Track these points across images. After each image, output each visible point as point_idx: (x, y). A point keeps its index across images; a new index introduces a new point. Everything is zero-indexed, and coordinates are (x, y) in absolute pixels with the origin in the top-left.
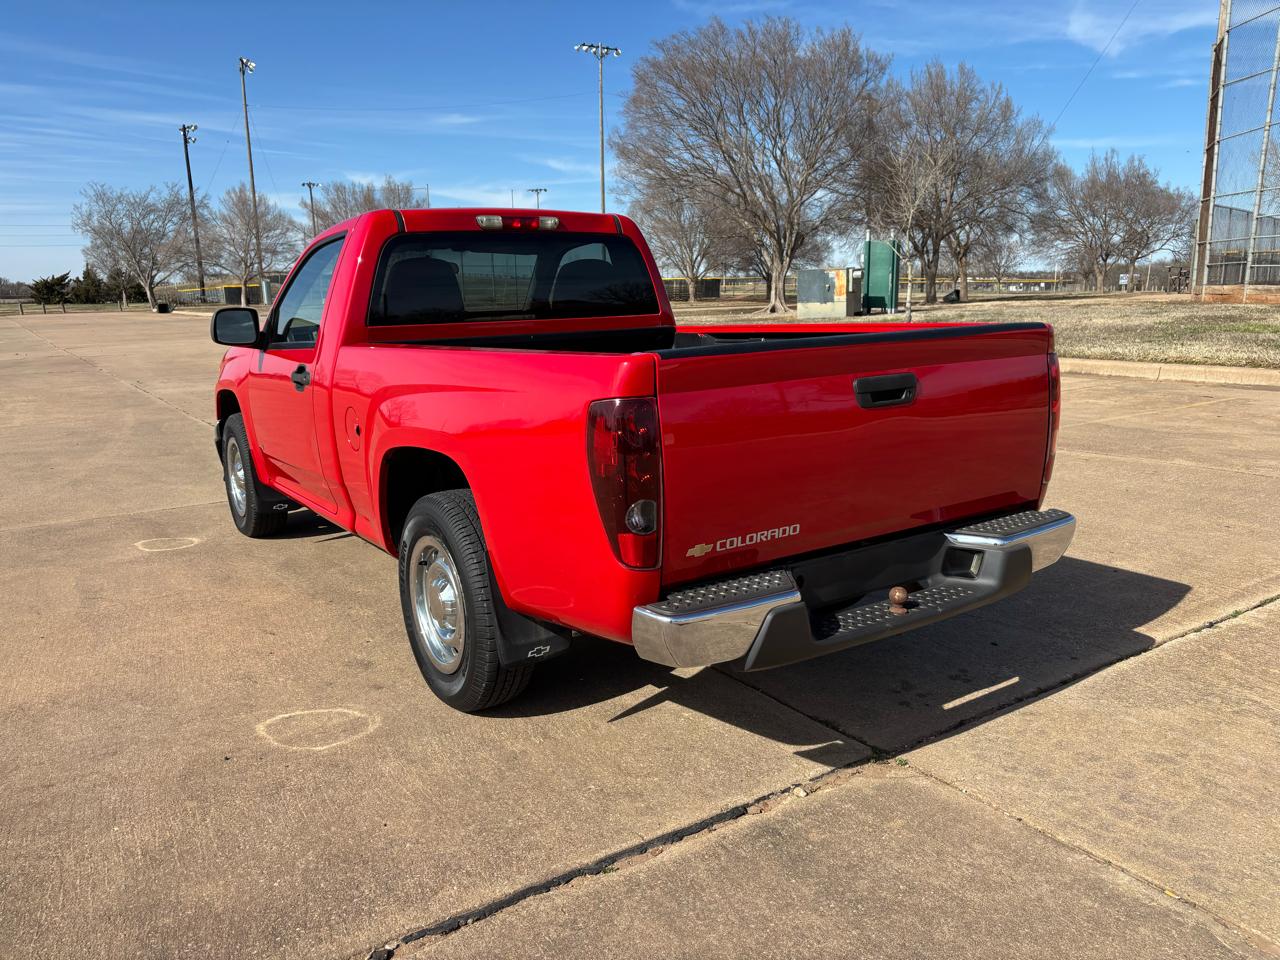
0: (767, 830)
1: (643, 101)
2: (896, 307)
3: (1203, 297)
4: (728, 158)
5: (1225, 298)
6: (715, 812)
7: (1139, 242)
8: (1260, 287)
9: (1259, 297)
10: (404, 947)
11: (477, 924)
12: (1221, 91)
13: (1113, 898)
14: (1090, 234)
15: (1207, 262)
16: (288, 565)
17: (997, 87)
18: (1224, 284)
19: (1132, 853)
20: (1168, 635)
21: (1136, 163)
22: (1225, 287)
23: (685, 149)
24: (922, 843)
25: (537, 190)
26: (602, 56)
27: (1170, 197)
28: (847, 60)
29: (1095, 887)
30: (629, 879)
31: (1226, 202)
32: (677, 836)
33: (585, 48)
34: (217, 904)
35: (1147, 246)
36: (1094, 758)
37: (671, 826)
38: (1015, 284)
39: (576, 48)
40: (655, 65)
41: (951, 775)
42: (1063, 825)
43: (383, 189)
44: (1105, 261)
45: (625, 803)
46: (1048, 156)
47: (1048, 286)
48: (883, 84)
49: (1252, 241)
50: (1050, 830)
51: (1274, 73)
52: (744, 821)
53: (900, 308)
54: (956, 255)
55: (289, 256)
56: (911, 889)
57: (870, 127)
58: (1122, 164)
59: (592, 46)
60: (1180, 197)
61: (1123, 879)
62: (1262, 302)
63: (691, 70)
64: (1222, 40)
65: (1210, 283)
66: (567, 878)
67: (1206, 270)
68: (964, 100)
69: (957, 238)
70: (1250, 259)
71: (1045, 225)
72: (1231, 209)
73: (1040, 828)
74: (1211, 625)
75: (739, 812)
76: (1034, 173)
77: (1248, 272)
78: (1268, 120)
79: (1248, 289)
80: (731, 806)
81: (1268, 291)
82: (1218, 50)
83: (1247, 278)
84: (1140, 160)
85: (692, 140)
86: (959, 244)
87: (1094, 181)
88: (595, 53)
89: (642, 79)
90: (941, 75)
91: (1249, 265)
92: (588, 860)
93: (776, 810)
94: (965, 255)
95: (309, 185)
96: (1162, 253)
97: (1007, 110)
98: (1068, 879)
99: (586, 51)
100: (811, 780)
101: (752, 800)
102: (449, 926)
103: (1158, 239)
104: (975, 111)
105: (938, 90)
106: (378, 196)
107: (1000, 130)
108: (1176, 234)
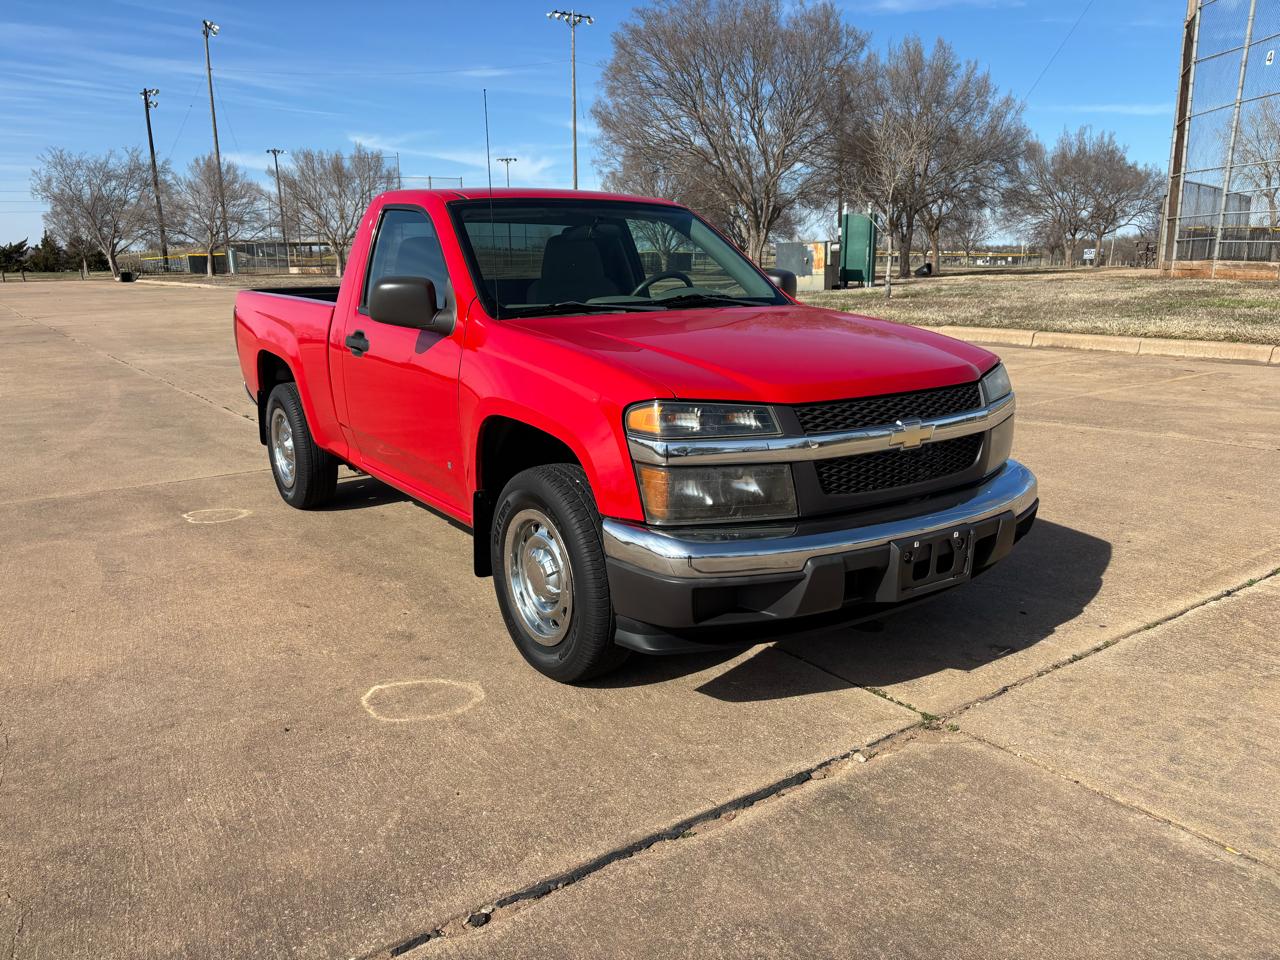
0: (834, 795)
1: (620, 74)
2: (873, 281)
3: (1173, 272)
4: (706, 130)
5: (1193, 274)
6: (781, 778)
7: (1107, 217)
8: (1228, 262)
9: (1227, 273)
10: (499, 911)
11: (568, 888)
12: (1193, 68)
13: (1178, 855)
14: (1059, 209)
15: (1176, 237)
17: (973, 64)
18: (1191, 259)
19: (1190, 813)
20: (1190, 603)
21: (1106, 139)
22: (1195, 262)
23: (669, 122)
24: (987, 805)
25: (508, 160)
26: (575, 23)
27: (1138, 174)
28: (826, 31)
29: (1159, 845)
30: (709, 844)
31: (1189, 178)
32: (748, 801)
33: (557, 15)
34: (306, 872)
35: (1115, 219)
36: (1142, 723)
37: (740, 792)
38: (982, 258)
39: (548, 15)
40: (635, 32)
41: (1003, 740)
42: (1120, 787)
43: (352, 158)
44: (1073, 235)
45: (691, 770)
46: (1020, 134)
47: (1015, 260)
48: (863, 56)
49: (1222, 217)
50: (1108, 791)
51: (1245, 51)
52: (811, 786)
53: (877, 282)
54: (928, 228)
55: (256, 225)
56: (985, 850)
57: (845, 101)
58: (1092, 139)
59: (565, 13)
60: (1148, 175)
61: (1184, 837)
62: (1231, 277)
63: (672, 42)
64: (1194, 17)
65: (1179, 258)
66: (648, 842)
68: (942, 74)
69: (930, 213)
70: (1219, 234)
71: (1016, 200)
72: (1199, 185)
73: (1098, 790)
74: (1229, 593)
75: (804, 777)
76: (1006, 149)
77: (1217, 247)
78: (1239, 97)
79: (1217, 265)
80: (796, 771)
81: (1237, 266)
82: (1190, 26)
83: (1216, 254)
84: (1111, 137)
85: (672, 112)
86: (931, 218)
87: (1064, 155)
88: (567, 20)
89: (621, 45)
90: (919, 52)
91: (1218, 240)
92: (664, 825)
93: (840, 775)
94: (937, 229)
95: (274, 152)
96: (1129, 229)
97: (984, 88)
98: (1132, 838)
99: (559, 18)
100: (868, 746)
101: (813, 766)
102: (541, 891)
103: (1125, 214)
104: (952, 88)
105: (915, 63)
106: (347, 164)
107: (975, 106)
108: (1142, 210)
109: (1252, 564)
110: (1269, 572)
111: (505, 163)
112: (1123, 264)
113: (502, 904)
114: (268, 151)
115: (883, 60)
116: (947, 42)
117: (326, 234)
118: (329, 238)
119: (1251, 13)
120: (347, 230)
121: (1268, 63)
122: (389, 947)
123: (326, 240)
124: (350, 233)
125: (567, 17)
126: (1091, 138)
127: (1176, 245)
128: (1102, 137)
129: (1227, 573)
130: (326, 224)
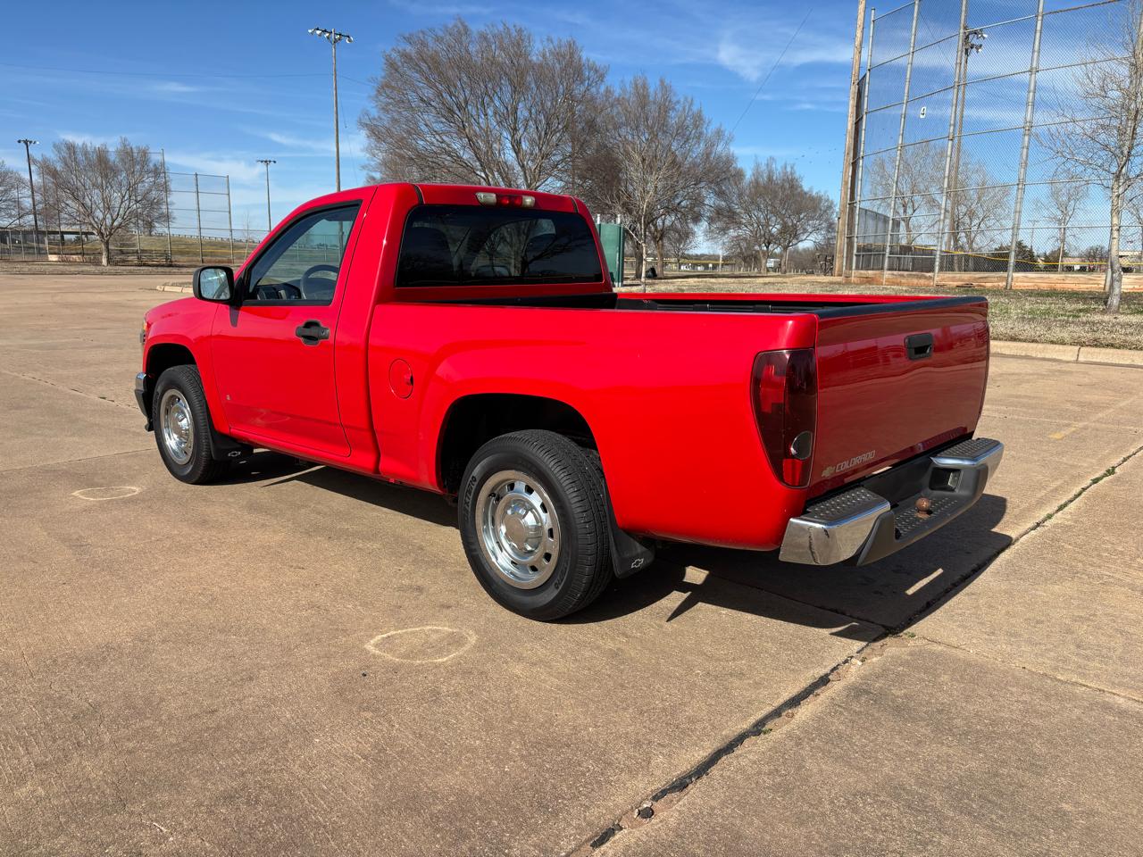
0: (857, 691)
1: (392, 87)
2: (622, 282)
3: (853, 279)
4: (472, 144)
5: (869, 281)
6: (810, 682)
7: (791, 233)
8: (895, 272)
9: (894, 280)
10: (657, 806)
11: (699, 781)
12: (865, 116)
13: (1122, 713)
14: (755, 225)
15: (855, 252)
16: (253, 507)
17: (689, 100)
19: (1113, 683)
20: (1022, 529)
21: (789, 169)
22: (870, 272)
23: (433, 134)
24: (974, 690)
25: (266, 162)
26: (336, 41)
27: (812, 199)
28: (572, 67)
29: (1107, 708)
30: (790, 736)
31: (863, 205)
32: (795, 702)
33: (318, 32)
34: (470, 790)
35: (796, 236)
36: (1042, 622)
37: (786, 696)
38: (685, 264)
39: (310, 31)
40: (406, 56)
41: (954, 641)
42: (1056, 669)
43: (117, 151)
44: (767, 247)
45: (737, 683)
46: (729, 161)
47: (715, 267)
48: (602, 89)
49: (889, 237)
50: (1049, 672)
51: (904, 106)
52: (836, 687)
53: (625, 282)
54: (654, 238)
55: (13, 213)
56: (994, 723)
57: (592, 126)
58: (778, 168)
59: (325, 31)
60: (820, 199)
61: (1121, 701)
62: (898, 284)
63: (435, 63)
64: (865, 76)
65: (857, 268)
66: (741, 739)
67: (855, 258)
68: (665, 108)
69: (655, 225)
70: (888, 250)
71: (725, 218)
72: (866, 210)
73: (1042, 672)
74: (1039, 525)
75: (824, 681)
76: (720, 174)
77: (886, 260)
78: (900, 142)
79: (887, 274)
80: (817, 676)
81: (902, 276)
82: (861, 84)
83: (886, 265)
84: (792, 168)
85: (437, 127)
86: (656, 229)
87: (757, 182)
88: (328, 38)
89: (392, 65)
90: (645, 87)
91: (887, 255)
92: (746, 725)
93: (850, 676)
94: (661, 239)
95: (26, 142)
96: (807, 243)
97: (698, 120)
98: (1086, 704)
99: (320, 35)
100: (857, 653)
101: (827, 670)
102: (681, 785)
103: (805, 231)
104: (673, 119)
105: (643, 99)
106: (112, 158)
107: (692, 136)
108: (817, 229)
109: (1041, 503)
110: (1056, 508)
111: (264, 165)
112: (797, 272)
113: (656, 798)
114: (19, 142)
115: (617, 92)
116: (667, 82)
117: (91, 224)
118: (93, 227)
119: (908, 76)
120: (114, 221)
121: (922, 116)
122: (587, 841)
123: (90, 230)
124: (116, 224)
125: (327, 35)
126: (777, 170)
128: (786, 168)
129: (1028, 509)
130: (90, 214)
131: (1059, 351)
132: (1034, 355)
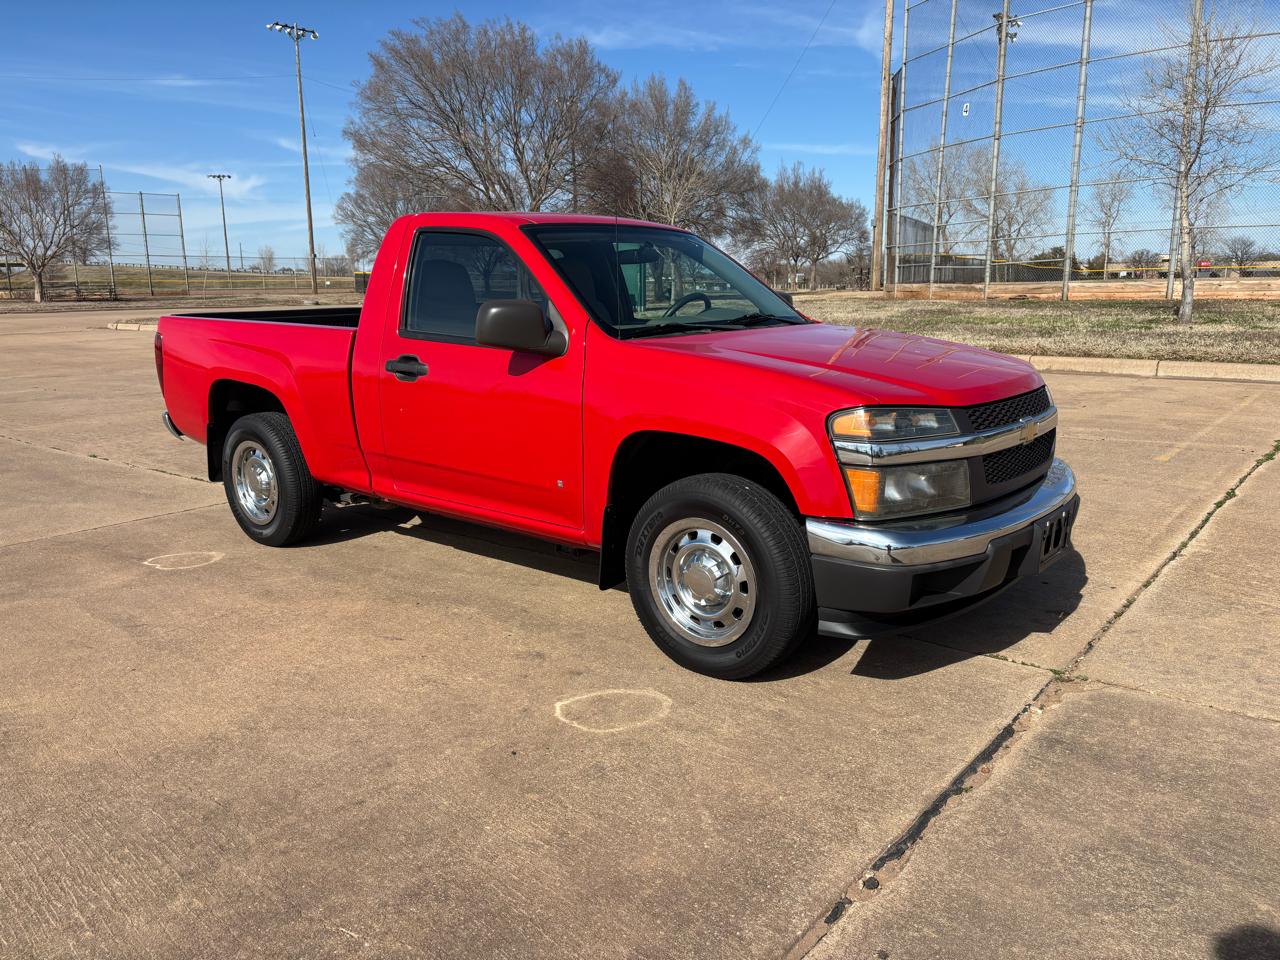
0: (1050, 741)
3: (896, 294)
4: (469, 154)
5: (914, 295)
6: (996, 733)
7: (819, 244)
8: (943, 285)
9: (942, 294)
10: (881, 875)
11: (915, 846)
12: (902, 115)
14: (782, 237)
15: (897, 263)
17: (710, 104)
18: (914, 282)
21: (817, 175)
22: (914, 285)
23: (424, 143)
24: (1168, 733)
25: (219, 177)
26: (298, 37)
27: (842, 206)
30: (994, 792)
31: (904, 212)
32: (987, 755)
33: (278, 27)
35: (825, 248)
36: (1214, 657)
37: (975, 750)
39: (268, 26)
41: (1130, 682)
42: (1243, 705)
43: (50, 168)
44: (796, 261)
45: (919, 740)
46: (754, 171)
49: (934, 246)
50: (1238, 710)
51: (945, 103)
52: (1022, 741)
56: (1200, 766)
58: (805, 173)
59: (286, 26)
60: (852, 206)
62: (946, 298)
64: (901, 69)
65: (900, 281)
66: (943, 798)
70: (933, 261)
72: (908, 218)
73: (1230, 710)
75: (1008, 732)
76: (743, 183)
77: (932, 272)
78: (942, 143)
79: (934, 287)
80: (1001, 727)
81: (950, 289)
82: (896, 78)
83: (932, 278)
84: (820, 173)
87: (781, 188)
88: (290, 33)
89: (380, 64)
91: (933, 266)
92: (945, 783)
97: (720, 125)
99: (280, 30)
100: (1034, 700)
101: (1009, 721)
102: (897, 851)
103: (836, 242)
104: (695, 123)
105: (660, 99)
107: (713, 142)
108: (846, 239)
109: (1171, 531)
110: (1188, 536)
111: (217, 180)
112: (828, 287)
113: (876, 867)
115: (631, 95)
117: (20, 254)
118: (23, 258)
119: (948, 71)
120: (47, 249)
121: (964, 114)
122: (819, 917)
123: (20, 261)
124: (49, 253)
125: (289, 30)
126: (804, 174)
127: (897, 270)
128: (814, 173)
129: (1160, 538)
130: (20, 242)
131: (1137, 366)
132: (1110, 372)
